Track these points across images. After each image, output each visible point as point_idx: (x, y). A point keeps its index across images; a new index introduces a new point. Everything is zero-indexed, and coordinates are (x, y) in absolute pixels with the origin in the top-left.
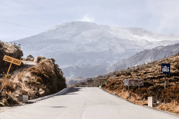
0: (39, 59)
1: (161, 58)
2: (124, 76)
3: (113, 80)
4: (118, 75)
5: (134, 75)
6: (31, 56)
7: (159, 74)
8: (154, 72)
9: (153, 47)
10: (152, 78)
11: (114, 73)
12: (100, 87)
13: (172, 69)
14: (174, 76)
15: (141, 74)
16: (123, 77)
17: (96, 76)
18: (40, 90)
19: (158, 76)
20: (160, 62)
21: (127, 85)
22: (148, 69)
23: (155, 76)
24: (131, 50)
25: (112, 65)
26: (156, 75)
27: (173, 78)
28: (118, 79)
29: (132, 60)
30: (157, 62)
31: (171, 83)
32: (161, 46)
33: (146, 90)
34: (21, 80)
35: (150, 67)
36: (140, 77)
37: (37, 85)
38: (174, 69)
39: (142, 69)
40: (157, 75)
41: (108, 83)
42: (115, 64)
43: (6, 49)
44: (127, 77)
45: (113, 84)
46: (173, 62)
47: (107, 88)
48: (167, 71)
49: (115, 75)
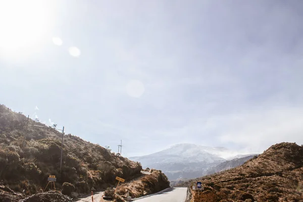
0: (152, 171)
5: (213, 179)
6: (148, 168)
8: (225, 177)
10: (223, 182)
15: (217, 179)
22: (222, 175)
26: (227, 179)
27: (237, 181)
36: (216, 181)
38: (238, 176)
39: (218, 175)
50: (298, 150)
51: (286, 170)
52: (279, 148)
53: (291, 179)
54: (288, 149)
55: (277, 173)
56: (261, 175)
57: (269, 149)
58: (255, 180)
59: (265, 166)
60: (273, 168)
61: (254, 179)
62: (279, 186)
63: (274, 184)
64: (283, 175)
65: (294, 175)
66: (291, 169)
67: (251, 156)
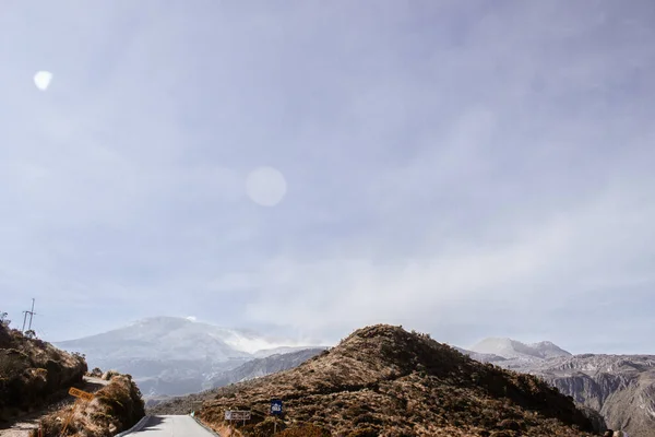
0: (109, 376)
4: (218, 397)
5: (239, 397)
6: (97, 370)
7: (272, 396)
8: (266, 393)
9: (267, 355)
10: (262, 402)
12: (192, 414)
13: (289, 389)
14: (292, 399)
15: (248, 396)
16: (224, 400)
18: (111, 425)
19: (271, 400)
20: (275, 379)
21: (229, 418)
22: (258, 388)
23: (267, 399)
24: (237, 359)
26: (269, 397)
27: (290, 402)
30: (271, 378)
32: (277, 354)
34: (85, 414)
35: (262, 386)
36: (247, 400)
37: (107, 419)
38: (292, 390)
39: (250, 389)
40: (271, 398)
43: (64, 362)
47: (201, 417)
51: (384, 379)
52: (371, 336)
53: (393, 396)
54: (387, 339)
55: (370, 386)
56: (341, 389)
57: (352, 336)
58: (328, 400)
59: (345, 371)
60: (361, 374)
61: (325, 397)
62: (373, 411)
63: (364, 407)
64: (380, 389)
66: (393, 377)
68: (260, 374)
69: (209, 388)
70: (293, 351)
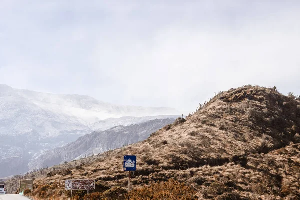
1: (119, 146)
2: (60, 176)
3: (42, 182)
4: (50, 175)
5: (77, 174)
7: (117, 173)
8: (108, 169)
9: (107, 127)
10: (105, 179)
11: (42, 172)
12: (21, 194)
13: (138, 164)
14: (141, 176)
15: (87, 173)
16: (59, 178)
17: (11, 177)
19: (116, 177)
20: (119, 153)
21: (71, 189)
22: (99, 163)
23: (111, 176)
24: (70, 133)
25: (37, 158)
26: (113, 173)
27: (139, 179)
28: (51, 181)
29: (71, 149)
30: (114, 152)
31: (137, 186)
32: (120, 126)
33: (99, 196)
35: (103, 161)
36: (86, 177)
38: (141, 165)
39: (89, 164)
40: (115, 174)
41: (34, 188)
42: (42, 156)
44: (65, 178)
45: (44, 189)
46: (140, 153)
47: (34, 195)
48: (131, 167)
49: (43, 174)
50: (281, 105)
51: (254, 152)
52: (238, 100)
53: (266, 172)
54: (258, 103)
55: (236, 160)
56: (201, 163)
57: (213, 100)
58: (185, 176)
59: (206, 141)
60: (225, 146)
61: (182, 172)
62: (241, 189)
63: (230, 184)
64: (249, 164)
65: (272, 163)
66: (264, 150)
67: (157, 121)
68: (99, 150)
69: (38, 168)
70: (140, 122)
